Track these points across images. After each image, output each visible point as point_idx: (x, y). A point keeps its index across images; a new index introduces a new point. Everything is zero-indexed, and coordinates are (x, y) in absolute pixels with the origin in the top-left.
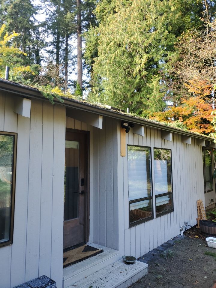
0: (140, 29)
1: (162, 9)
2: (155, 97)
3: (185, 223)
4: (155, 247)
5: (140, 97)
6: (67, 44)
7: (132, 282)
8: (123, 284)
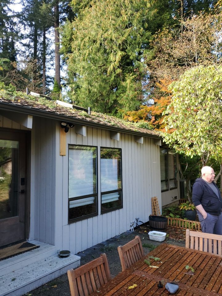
0: (114, 25)
1: (138, 5)
2: (128, 96)
3: (136, 219)
4: (100, 242)
5: (115, 96)
6: (45, 38)
7: (60, 273)
8: (49, 275)
